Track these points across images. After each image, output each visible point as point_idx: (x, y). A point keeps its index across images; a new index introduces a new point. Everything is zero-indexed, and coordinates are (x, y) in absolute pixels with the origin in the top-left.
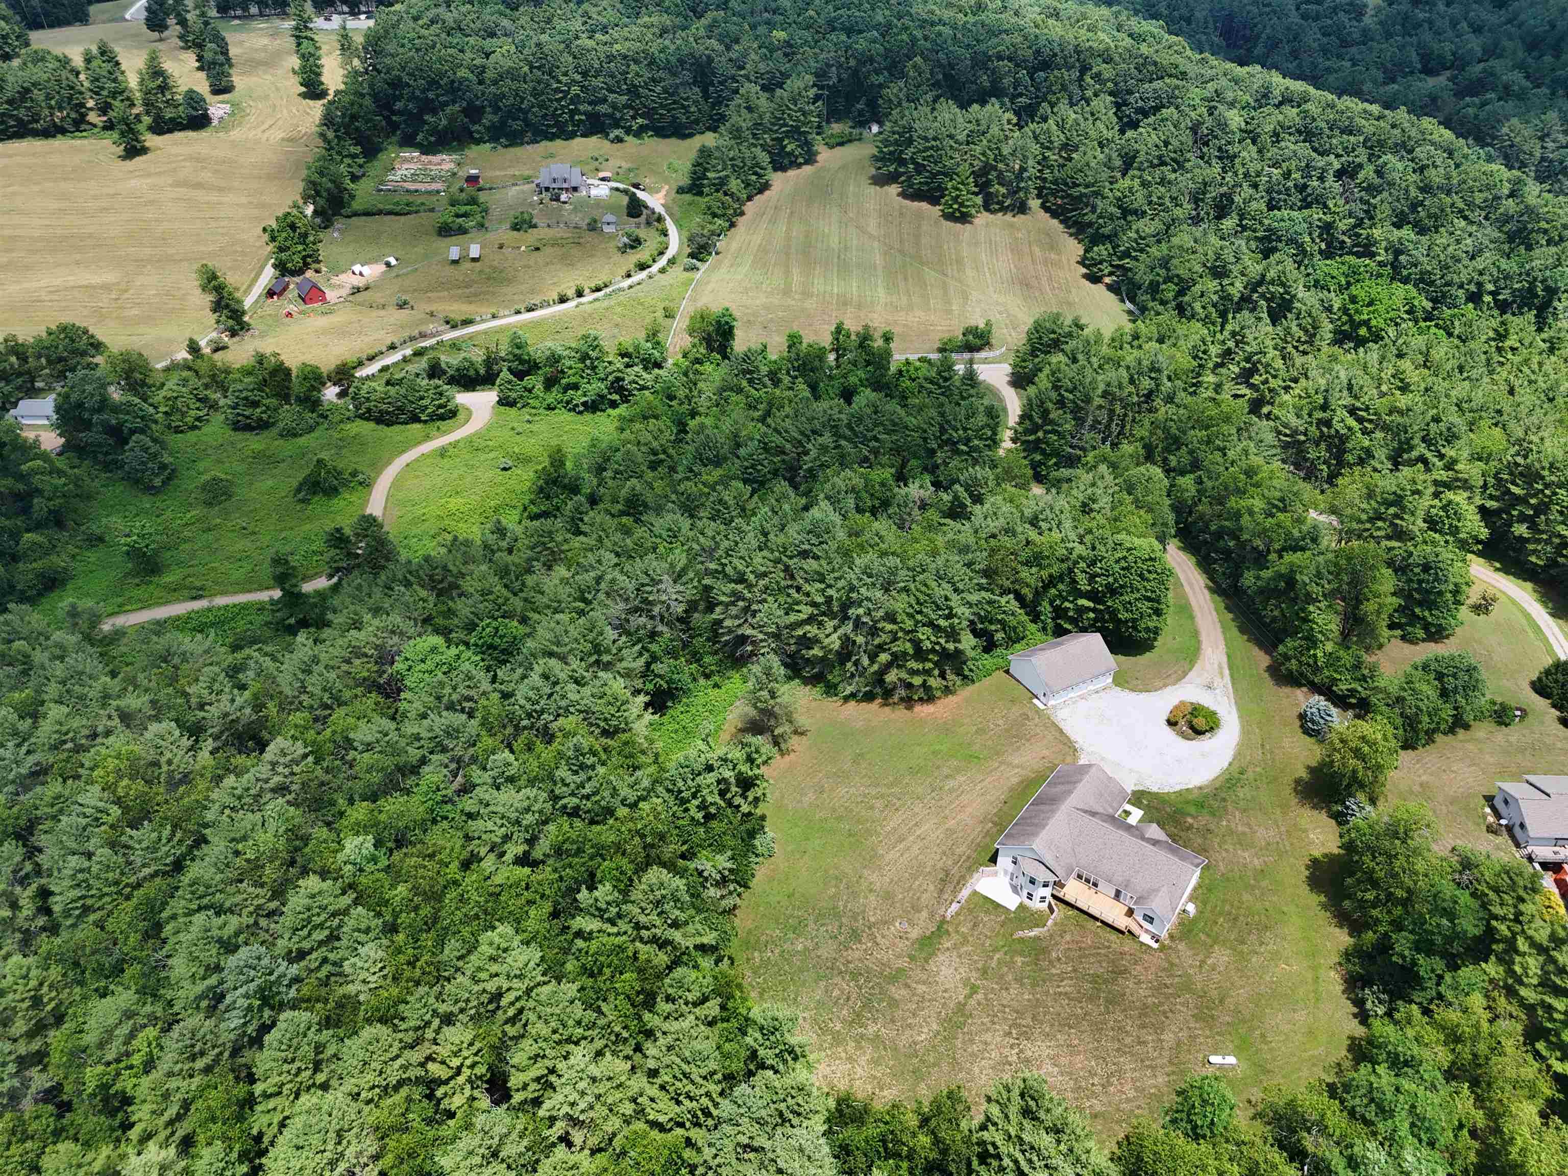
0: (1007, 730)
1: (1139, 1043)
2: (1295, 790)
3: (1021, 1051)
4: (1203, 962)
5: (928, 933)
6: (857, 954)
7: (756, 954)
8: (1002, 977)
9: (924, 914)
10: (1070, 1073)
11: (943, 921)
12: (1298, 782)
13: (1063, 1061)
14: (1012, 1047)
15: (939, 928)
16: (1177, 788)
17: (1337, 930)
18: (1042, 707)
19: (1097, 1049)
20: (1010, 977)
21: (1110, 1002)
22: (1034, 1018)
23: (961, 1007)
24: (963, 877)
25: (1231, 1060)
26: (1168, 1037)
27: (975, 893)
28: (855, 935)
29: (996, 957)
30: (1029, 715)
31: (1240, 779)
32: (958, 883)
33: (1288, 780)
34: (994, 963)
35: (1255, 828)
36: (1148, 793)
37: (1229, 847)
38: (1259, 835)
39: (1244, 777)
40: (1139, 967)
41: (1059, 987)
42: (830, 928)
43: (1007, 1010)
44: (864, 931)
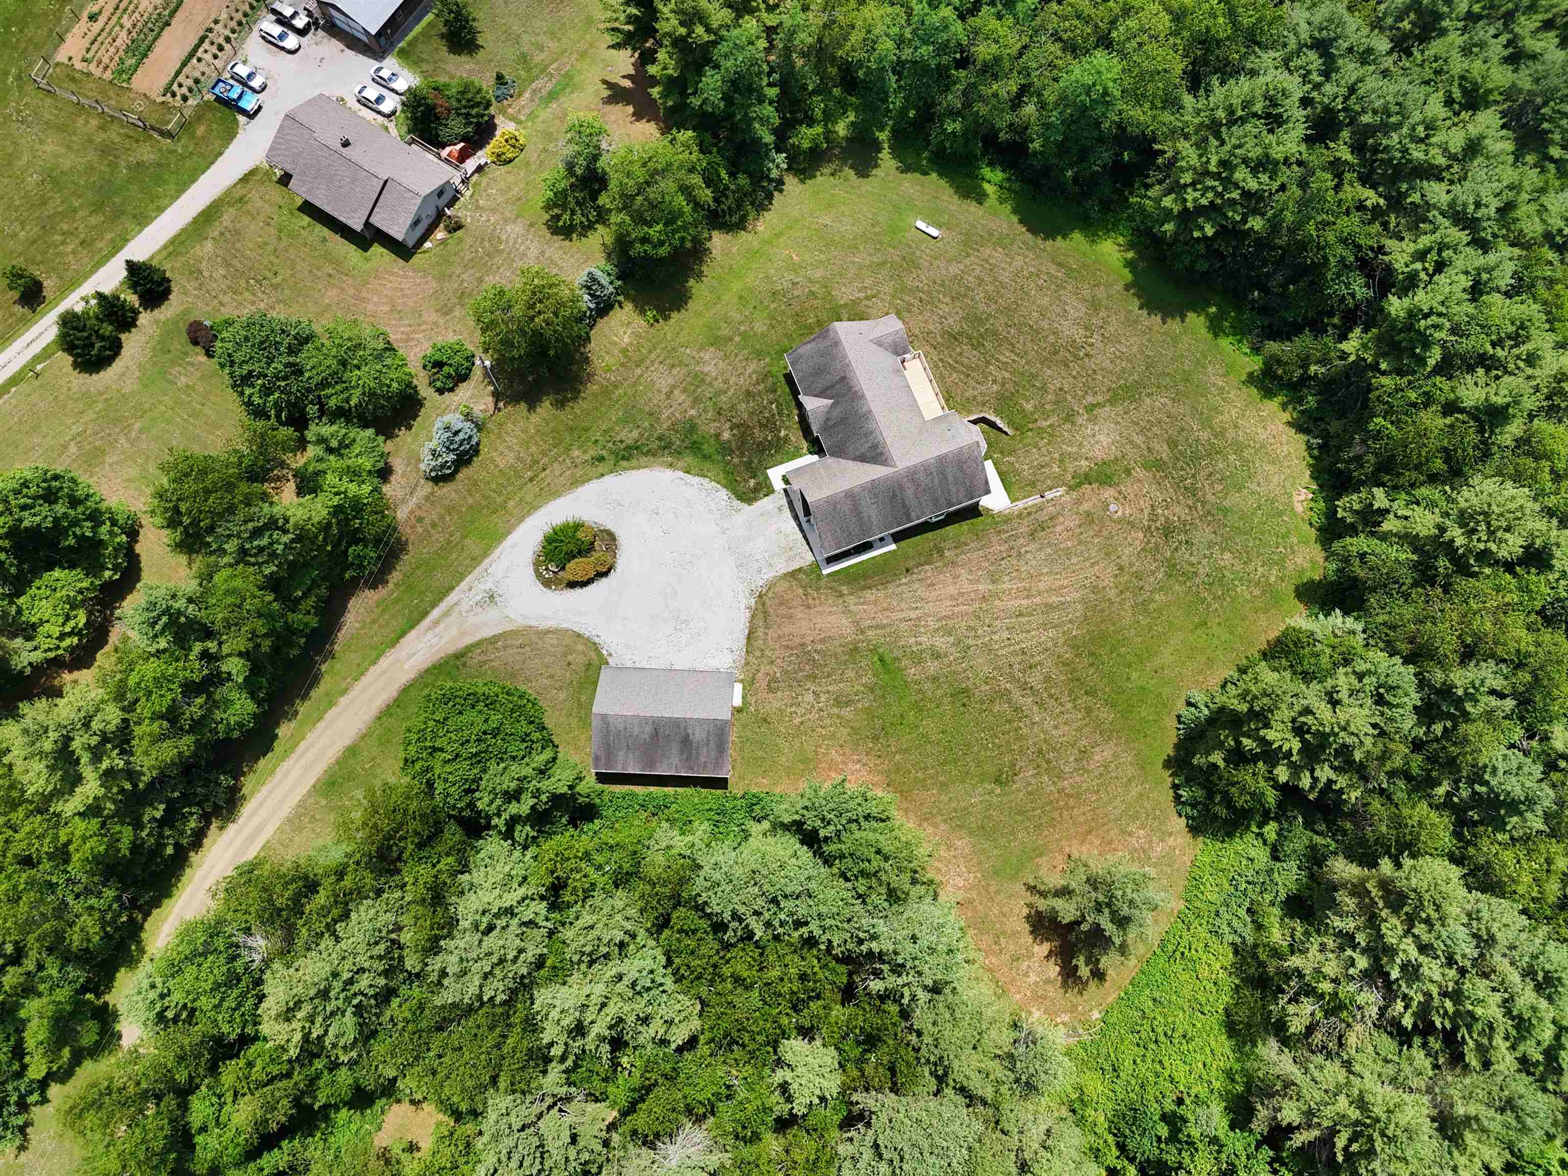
0: (813, 677)
1: (982, 281)
3: (1087, 337)
4: (867, 298)
5: (1095, 485)
6: (1177, 510)
7: (1272, 579)
8: (1057, 402)
9: (1085, 506)
10: (1059, 298)
11: (1071, 488)
12: (560, 404)
13: (1057, 310)
15: (1079, 485)
16: (695, 480)
17: (714, 250)
18: (738, 688)
19: (1023, 300)
20: (1050, 397)
21: (981, 322)
22: (1056, 353)
23: (1112, 402)
24: (1020, 516)
26: (954, 269)
27: (1013, 500)
28: (1167, 531)
29: (1045, 424)
30: (764, 684)
31: (612, 452)
32: (1029, 514)
33: (565, 415)
34: (1054, 419)
35: (664, 390)
36: (734, 492)
37: (719, 384)
38: (671, 381)
39: (604, 453)
40: (931, 327)
41: (1014, 361)
42: (1186, 556)
43: (1074, 373)
44: (1157, 529)
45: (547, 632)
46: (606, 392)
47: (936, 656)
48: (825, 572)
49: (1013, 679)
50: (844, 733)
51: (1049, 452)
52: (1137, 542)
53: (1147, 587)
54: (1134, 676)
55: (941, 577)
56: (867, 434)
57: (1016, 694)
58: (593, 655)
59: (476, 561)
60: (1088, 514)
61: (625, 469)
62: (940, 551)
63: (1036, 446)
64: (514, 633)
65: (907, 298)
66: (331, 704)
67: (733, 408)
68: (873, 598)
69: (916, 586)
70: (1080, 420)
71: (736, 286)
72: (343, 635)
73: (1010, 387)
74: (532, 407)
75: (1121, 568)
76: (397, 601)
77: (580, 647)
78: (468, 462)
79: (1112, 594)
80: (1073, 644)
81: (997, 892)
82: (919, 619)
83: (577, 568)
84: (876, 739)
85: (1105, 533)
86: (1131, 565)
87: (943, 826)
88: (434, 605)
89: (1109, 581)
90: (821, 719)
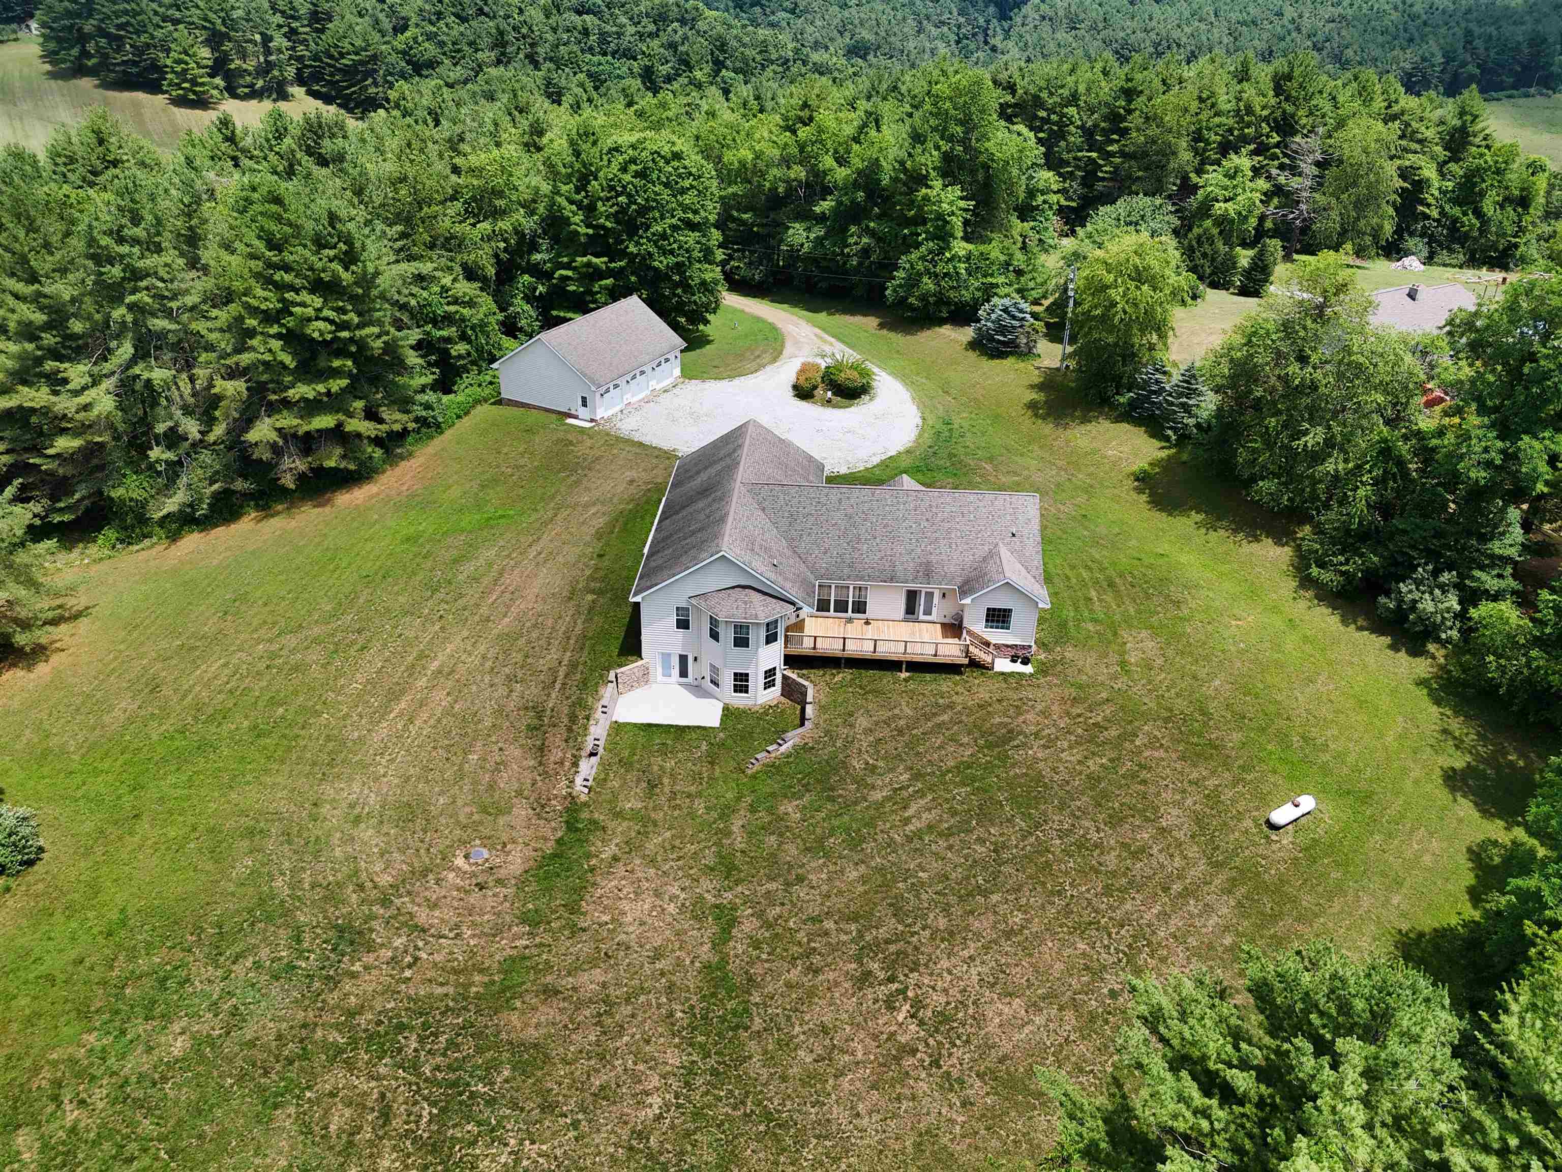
1: (1135, 855)
2: (1038, 416)
3: (918, 1004)
5: (549, 848)
6: (371, 981)
8: (773, 860)
9: (521, 812)
11: (573, 806)
12: (1032, 406)
13: (1019, 975)
14: (891, 1007)
15: (571, 826)
17: (1255, 545)
18: (587, 425)
19: (1067, 911)
20: (792, 850)
21: (1025, 802)
22: (898, 912)
23: (716, 973)
24: (580, 703)
25: (1307, 803)
26: (1171, 817)
27: (618, 728)
28: (348, 938)
29: (736, 825)
32: (573, 718)
34: (739, 841)
40: (1030, 717)
41: (906, 821)
42: (264, 953)
43: (829, 925)
44: (372, 917)
60: (504, 812)
62: (600, 592)
69: (572, 559)
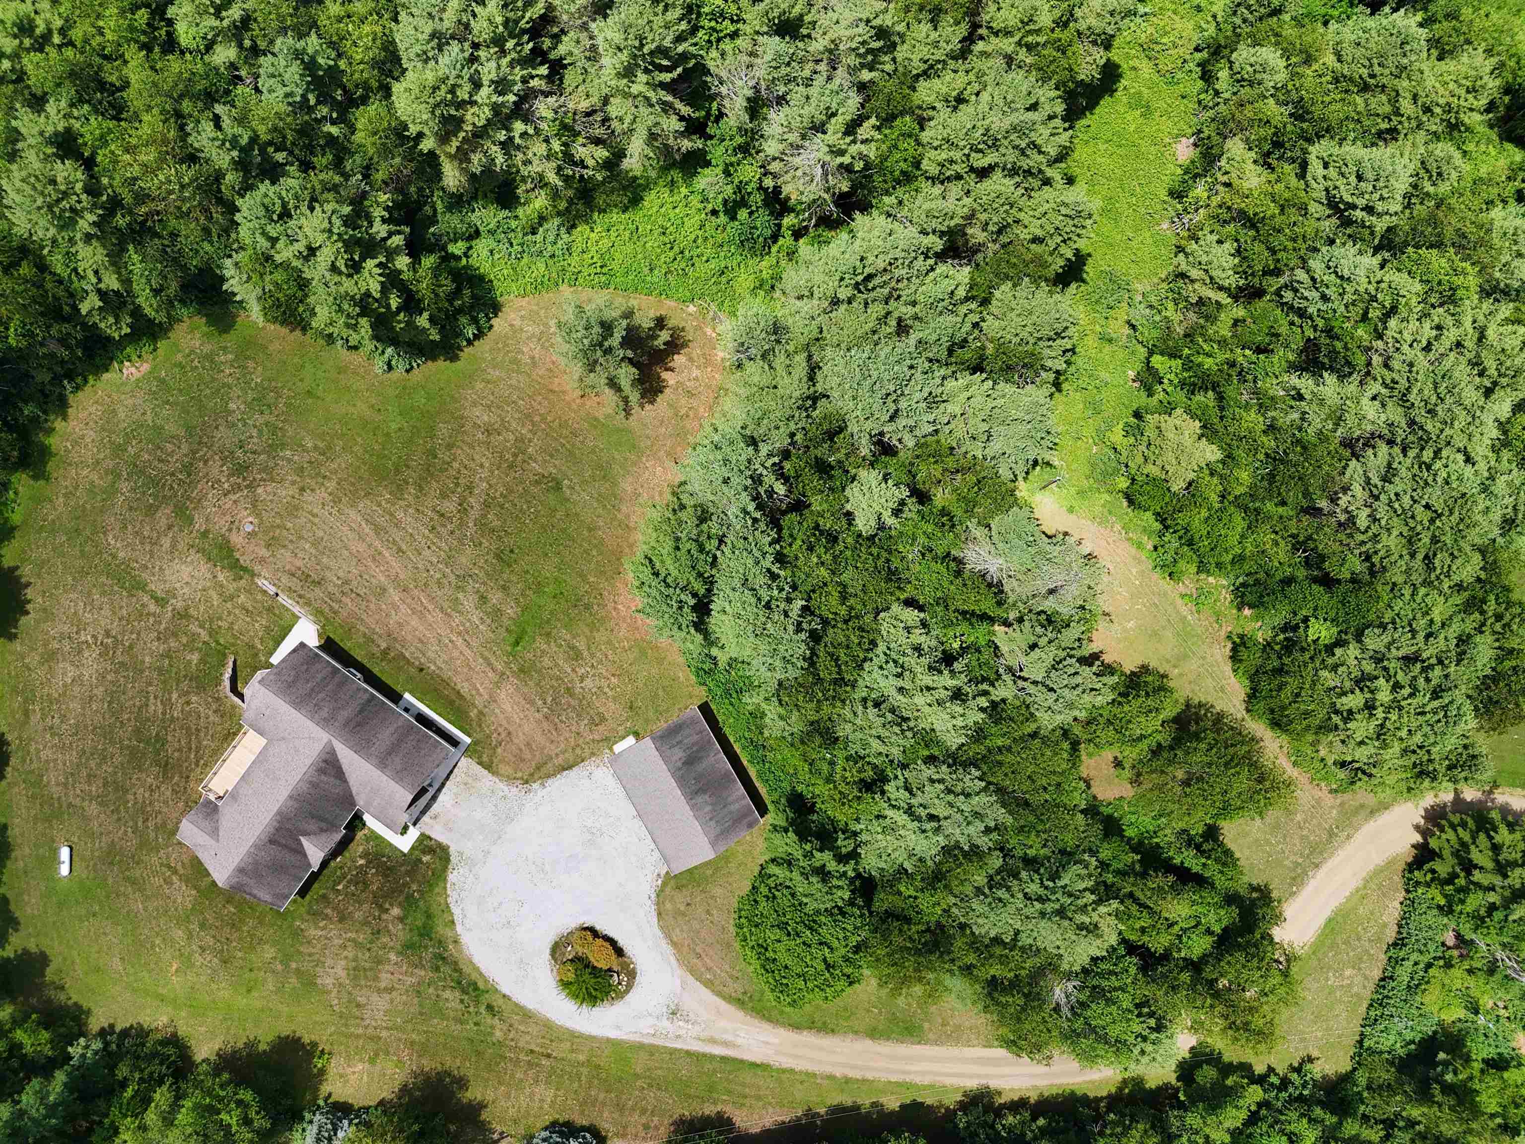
0: (569, 691)
1: (89, 776)
2: (448, 1073)
3: (89, 646)
4: (175, 872)
5: (237, 555)
6: (215, 471)
7: (230, 357)
8: (175, 635)
9: (263, 552)
10: (64, 694)
11: (253, 575)
12: (462, 1083)
13: (77, 689)
15: (245, 569)
16: (456, 910)
17: (216, 1048)
18: (618, 748)
19: (86, 727)
20: (173, 644)
21: (133, 752)
22: (122, 664)
23: (142, 586)
24: (308, 603)
26: (93, 809)
27: (297, 617)
28: (241, 469)
29: (203, 633)
30: (601, 728)
31: (477, 1003)
32: (300, 596)
33: (468, 1070)
34: (194, 628)
35: (387, 997)
36: (445, 869)
37: (350, 953)
38: (375, 998)
39: (483, 1009)
40: (168, 793)
41: (156, 698)
42: (255, 440)
43: (134, 636)
44: (244, 479)
45: (674, 944)
46: (423, 1050)
47: (483, 599)
48: (468, 740)
49: (462, 524)
50: (601, 636)
51: (229, 613)
52: (269, 489)
53: (307, 459)
54: (394, 426)
55: (409, 638)
56: (314, 785)
57: (474, 514)
58: (668, 889)
59: (652, 1050)
60: (268, 546)
61: (486, 981)
62: (385, 652)
63: (230, 628)
64: (692, 971)
65: (152, 835)
66: (848, 1080)
67: (366, 923)
68: (466, 685)
69: (430, 654)
70: (180, 605)
71: (242, 1002)
72: (786, 1117)
73: (185, 685)
74: (482, 1106)
75: (302, 490)
76: (730, 1092)
77: (668, 906)
78: (567, 1124)
79: (331, 485)
80: (399, 491)
81: (648, 437)
82: (459, 634)
83: (602, 959)
84: (588, 607)
85: (278, 521)
86: (293, 483)
87: (624, 508)
88: (712, 1057)
89: (322, 494)
90: (600, 662)
